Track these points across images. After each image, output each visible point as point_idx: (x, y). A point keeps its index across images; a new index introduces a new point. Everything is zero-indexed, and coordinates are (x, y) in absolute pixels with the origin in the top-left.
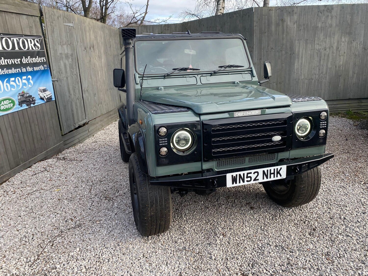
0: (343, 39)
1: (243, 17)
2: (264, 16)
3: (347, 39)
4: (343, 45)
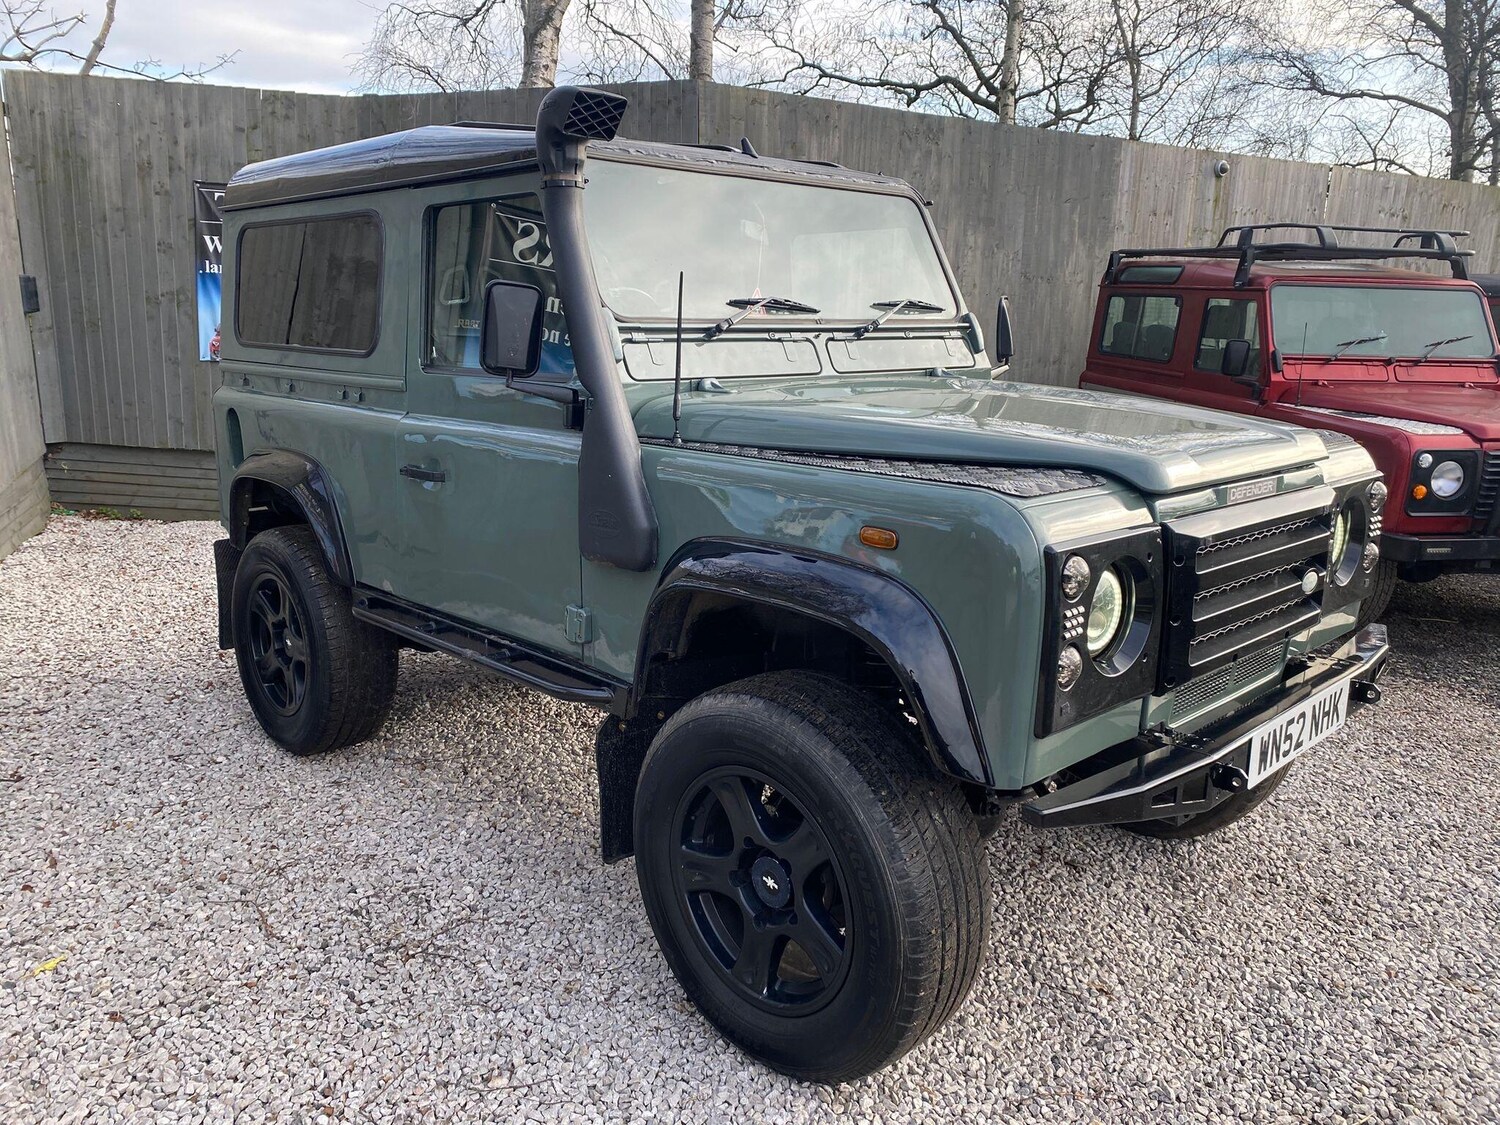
0: (971, 240)
1: (653, 111)
2: (733, 122)
3: (980, 240)
4: (969, 259)
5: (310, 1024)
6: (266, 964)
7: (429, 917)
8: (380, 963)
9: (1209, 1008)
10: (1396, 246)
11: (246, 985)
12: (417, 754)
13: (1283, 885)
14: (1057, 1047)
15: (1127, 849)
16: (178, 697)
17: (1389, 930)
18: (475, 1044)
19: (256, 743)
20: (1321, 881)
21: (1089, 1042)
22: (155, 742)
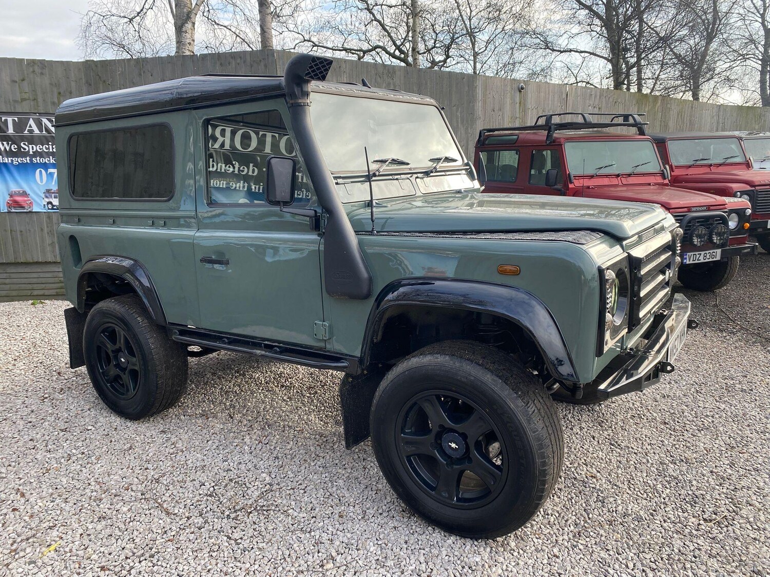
5: (214, 554)
6: (174, 528)
7: (249, 492)
8: (236, 518)
9: (640, 477)
10: (612, 121)
11: (169, 540)
12: (201, 411)
13: (645, 419)
14: (584, 505)
15: (572, 412)
16: (46, 398)
17: (697, 432)
18: (307, 550)
19: (106, 417)
20: (660, 414)
21: (597, 500)
22: (47, 423)
